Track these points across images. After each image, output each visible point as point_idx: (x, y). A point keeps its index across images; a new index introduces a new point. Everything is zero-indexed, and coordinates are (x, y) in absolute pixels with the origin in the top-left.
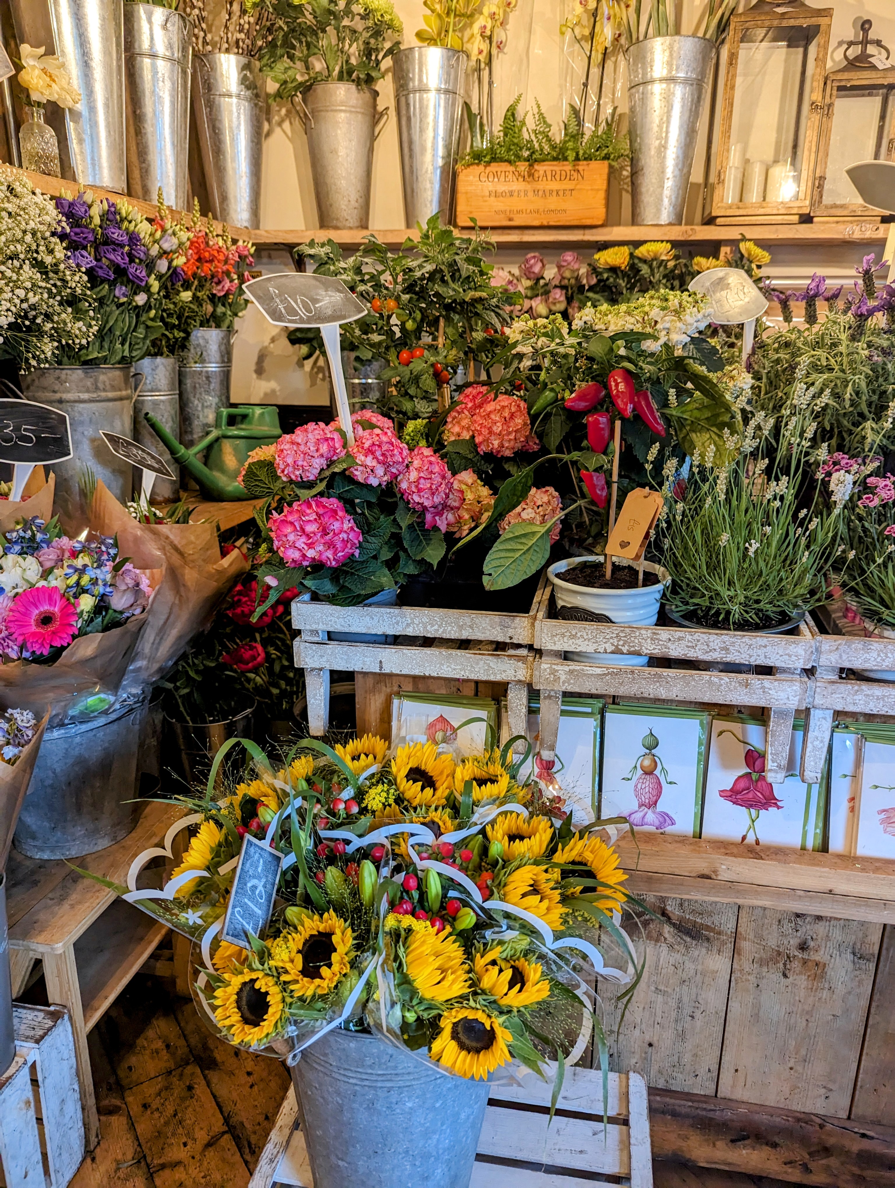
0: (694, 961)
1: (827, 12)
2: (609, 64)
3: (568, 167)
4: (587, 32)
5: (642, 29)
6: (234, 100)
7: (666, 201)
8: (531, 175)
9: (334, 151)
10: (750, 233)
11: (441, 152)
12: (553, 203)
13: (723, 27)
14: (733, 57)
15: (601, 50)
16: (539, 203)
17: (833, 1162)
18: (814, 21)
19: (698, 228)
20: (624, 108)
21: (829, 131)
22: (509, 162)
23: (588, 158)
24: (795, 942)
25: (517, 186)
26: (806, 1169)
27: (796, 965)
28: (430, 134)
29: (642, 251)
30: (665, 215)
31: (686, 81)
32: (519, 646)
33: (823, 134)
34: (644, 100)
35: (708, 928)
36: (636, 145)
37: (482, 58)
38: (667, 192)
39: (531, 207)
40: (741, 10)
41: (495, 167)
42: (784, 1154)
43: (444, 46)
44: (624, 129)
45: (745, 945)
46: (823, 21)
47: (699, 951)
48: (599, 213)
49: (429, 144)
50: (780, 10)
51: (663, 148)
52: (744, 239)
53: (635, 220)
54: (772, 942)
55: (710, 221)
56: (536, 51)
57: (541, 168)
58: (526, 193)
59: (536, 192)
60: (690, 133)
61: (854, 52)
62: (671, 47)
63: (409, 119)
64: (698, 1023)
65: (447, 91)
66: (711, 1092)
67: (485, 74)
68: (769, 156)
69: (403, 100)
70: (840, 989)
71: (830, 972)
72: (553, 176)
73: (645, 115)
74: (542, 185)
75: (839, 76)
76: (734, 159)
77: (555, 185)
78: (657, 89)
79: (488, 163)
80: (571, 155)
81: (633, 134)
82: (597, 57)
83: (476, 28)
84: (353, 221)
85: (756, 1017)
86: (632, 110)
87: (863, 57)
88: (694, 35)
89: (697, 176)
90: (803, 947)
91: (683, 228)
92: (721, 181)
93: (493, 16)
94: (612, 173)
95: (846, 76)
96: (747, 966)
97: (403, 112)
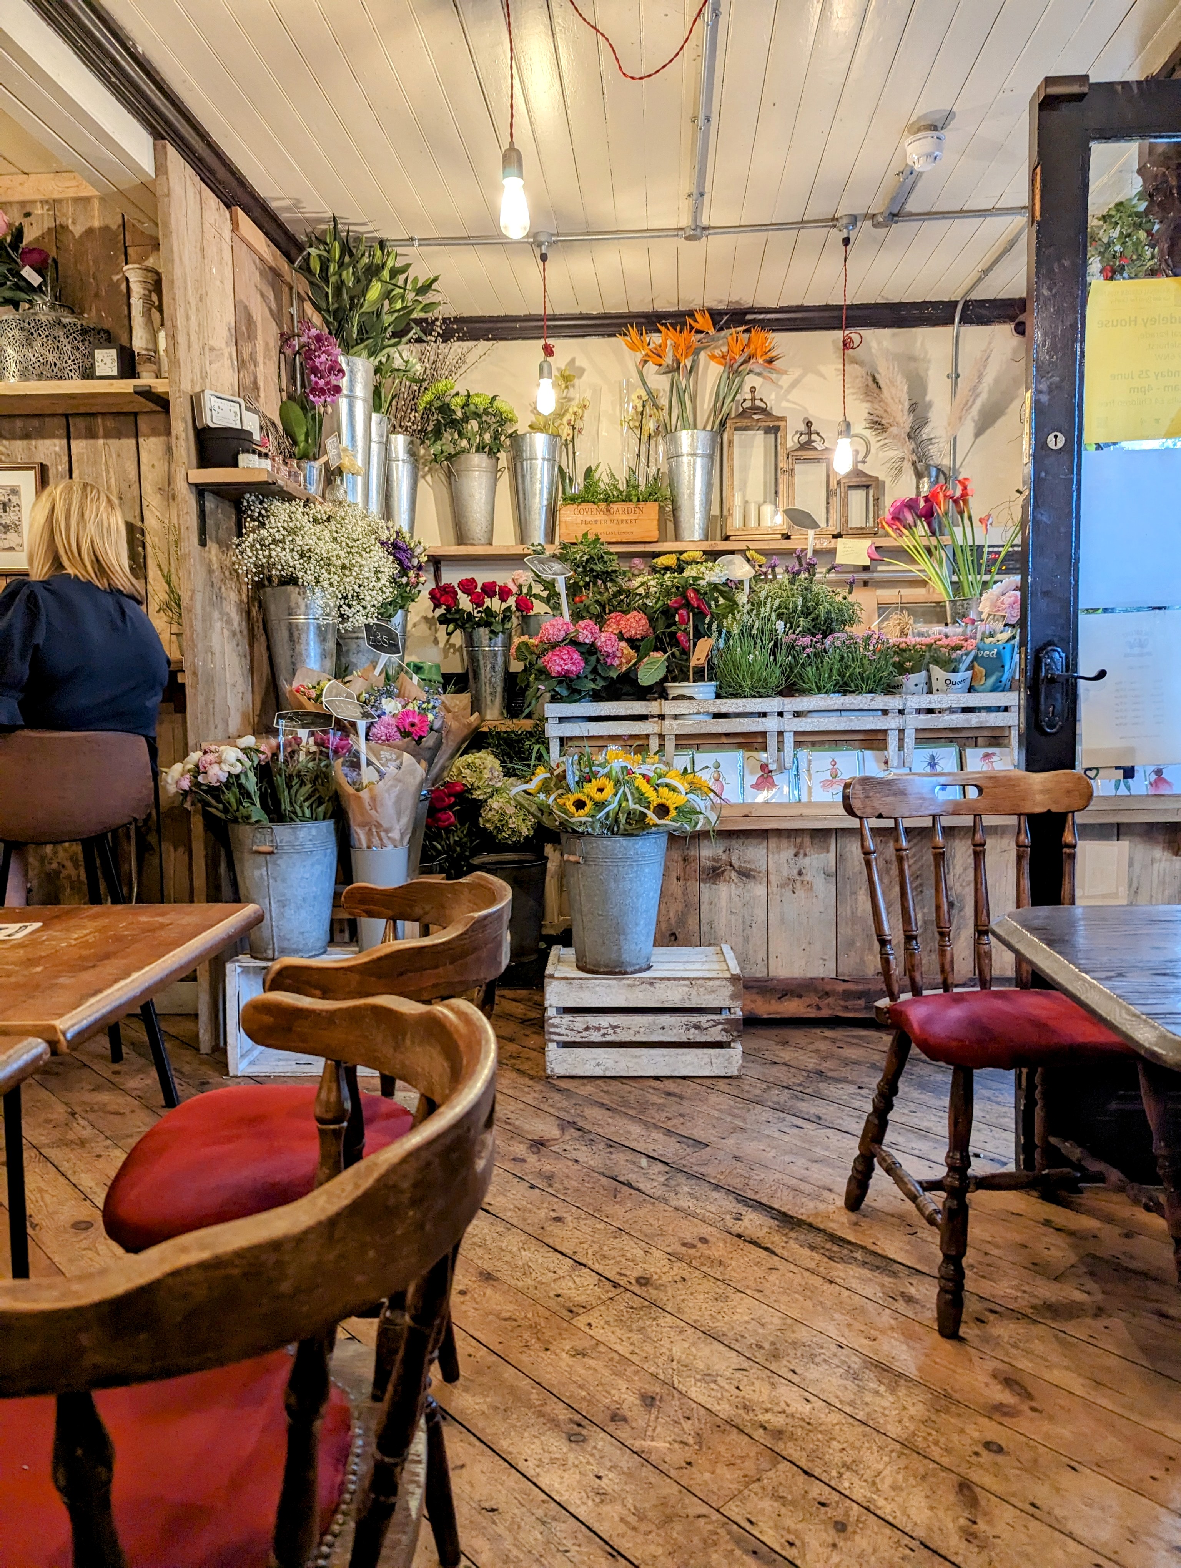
0: (748, 891)
1: (783, 419)
2: (652, 442)
3: (632, 506)
4: (637, 424)
5: (674, 422)
6: (400, 463)
7: (697, 527)
8: (608, 510)
9: (472, 496)
10: (752, 545)
11: (545, 495)
12: (624, 527)
13: (723, 424)
14: (730, 442)
15: (647, 434)
16: (614, 528)
17: (830, 1000)
18: (776, 423)
19: (719, 543)
20: (665, 469)
21: (793, 484)
22: (594, 502)
23: (645, 501)
24: (796, 871)
25: (600, 517)
26: (819, 1008)
27: (798, 884)
28: (538, 486)
29: (684, 556)
30: (697, 535)
31: (703, 456)
32: (653, 716)
33: (791, 486)
34: (678, 466)
35: (754, 870)
36: (675, 493)
37: (569, 438)
38: (697, 521)
39: (610, 530)
40: (733, 415)
41: (584, 506)
42: (807, 1000)
43: (547, 433)
44: (666, 482)
45: (772, 877)
46: (781, 424)
47: (751, 885)
48: (654, 534)
49: (538, 492)
50: (755, 417)
51: (692, 495)
52: (748, 549)
53: (677, 538)
54: (785, 874)
55: (727, 538)
56: (603, 433)
57: (614, 507)
58: (606, 522)
59: (612, 521)
60: (709, 485)
61: (804, 438)
62: (692, 436)
63: (523, 476)
64: (754, 929)
65: (549, 460)
66: (765, 974)
67: (570, 446)
68: (761, 500)
69: (518, 465)
70: (821, 896)
71: (815, 887)
72: (623, 511)
73: (679, 475)
74: (616, 517)
75: (796, 453)
76: (738, 500)
77: (625, 517)
78: (685, 459)
79: (580, 503)
80: (635, 499)
81: (672, 486)
82: (645, 438)
83: (565, 420)
84: (483, 541)
85: (782, 921)
86: (670, 469)
87: (810, 442)
88: (704, 429)
89: (715, 511)
90: (800, 873)
91: (709, 542)
92: (730, 515)
93: (575, 413)
94: (661, 509)
95: (800, 453)
96: (775, 890)
97: (519, 470)
